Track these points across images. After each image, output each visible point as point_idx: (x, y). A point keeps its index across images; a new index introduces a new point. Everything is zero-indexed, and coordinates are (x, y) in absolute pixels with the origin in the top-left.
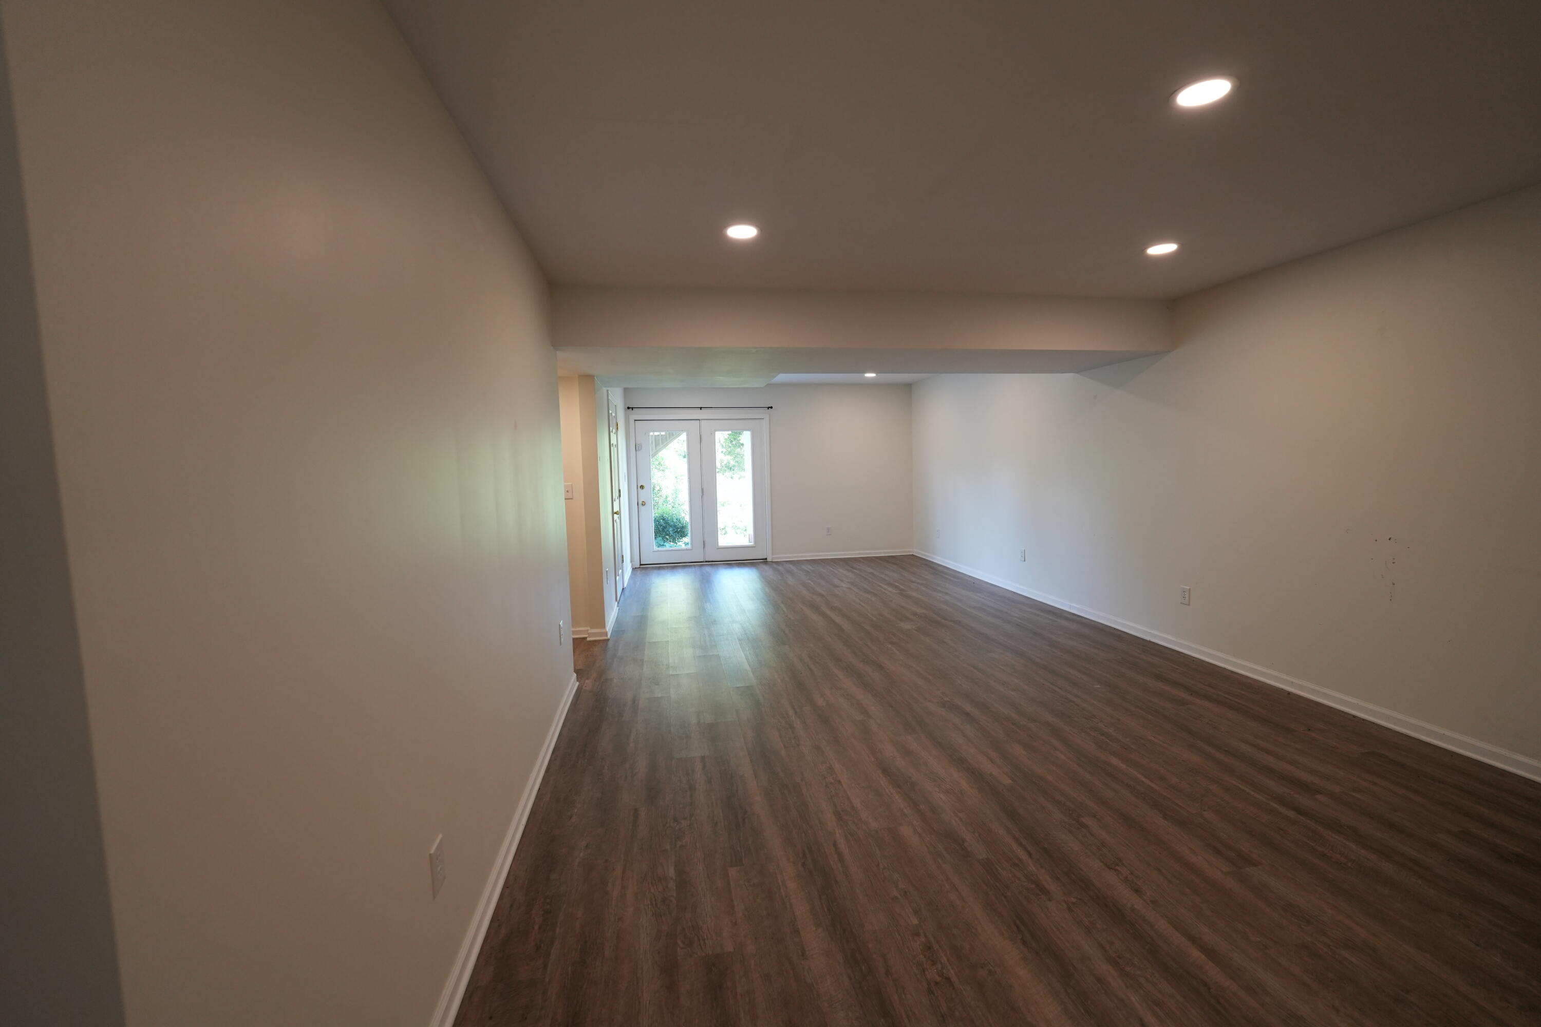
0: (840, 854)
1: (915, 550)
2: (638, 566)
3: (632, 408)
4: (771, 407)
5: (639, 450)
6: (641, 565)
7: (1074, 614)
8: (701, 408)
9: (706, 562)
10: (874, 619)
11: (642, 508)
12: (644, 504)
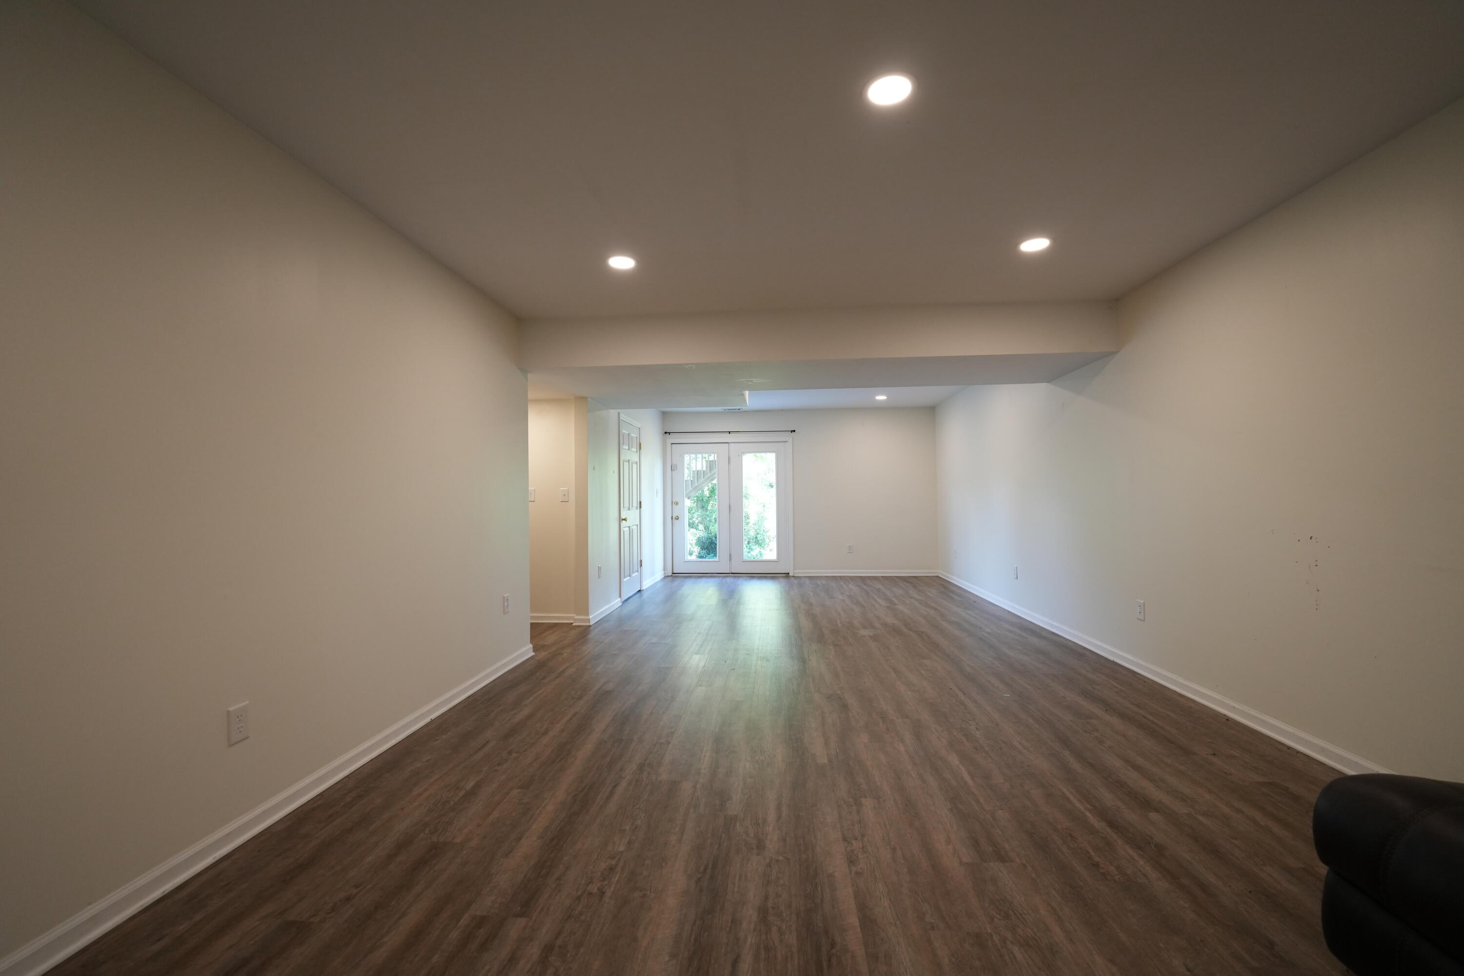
0: (612, 793)
1: (940, 571)
2: (670, 575)
3: (669, 433)
4: (794, 431)
5: (674, 470)
6: (673, 573)
7: (1053, 633)
8: (729, 432)
9: (732, 573)
10: (840, 625)
11: (675, 521)
12: (677, 518)
